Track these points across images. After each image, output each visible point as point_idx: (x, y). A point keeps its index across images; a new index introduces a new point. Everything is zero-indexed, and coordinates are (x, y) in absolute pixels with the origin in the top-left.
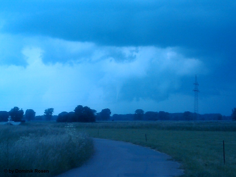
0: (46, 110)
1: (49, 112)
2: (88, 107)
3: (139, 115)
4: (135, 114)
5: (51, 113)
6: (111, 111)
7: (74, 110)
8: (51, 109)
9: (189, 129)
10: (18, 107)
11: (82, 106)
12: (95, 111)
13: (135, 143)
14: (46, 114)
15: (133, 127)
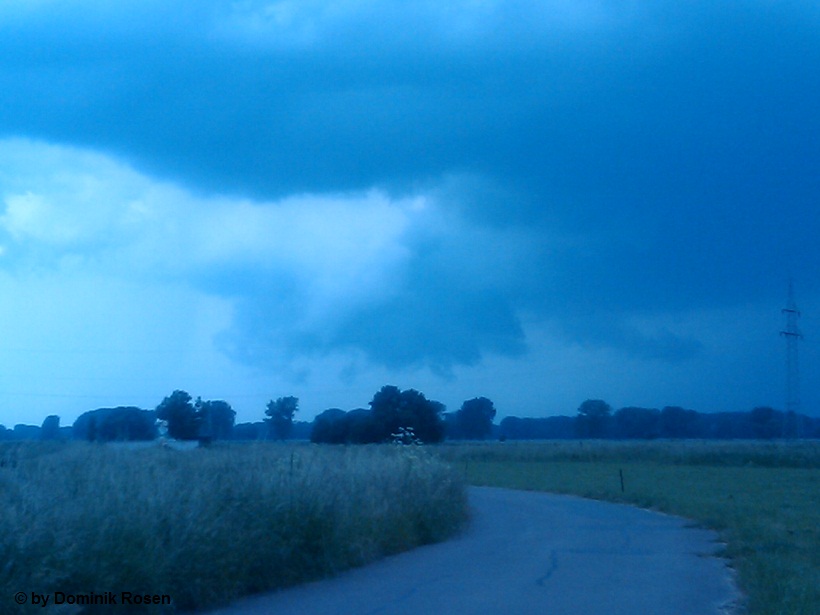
0: (271, 405)
1: (282, 410)
2: (417, 392)
3: (594, 421)
4: (580, 416)
5: (290, 415)
6: (494, 406)
7: (370, 403)
8: (287, 400)
9: (766, 461)
10: (186, 391)
11: (396, 388)
12: (438, 407)
13: (588, 495)
14: (270, 417)
15: (575, 458)
